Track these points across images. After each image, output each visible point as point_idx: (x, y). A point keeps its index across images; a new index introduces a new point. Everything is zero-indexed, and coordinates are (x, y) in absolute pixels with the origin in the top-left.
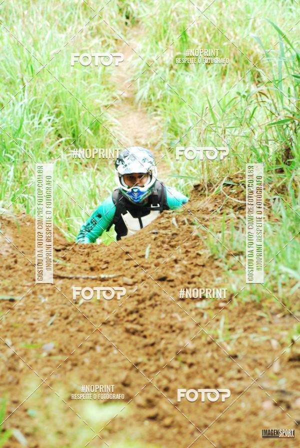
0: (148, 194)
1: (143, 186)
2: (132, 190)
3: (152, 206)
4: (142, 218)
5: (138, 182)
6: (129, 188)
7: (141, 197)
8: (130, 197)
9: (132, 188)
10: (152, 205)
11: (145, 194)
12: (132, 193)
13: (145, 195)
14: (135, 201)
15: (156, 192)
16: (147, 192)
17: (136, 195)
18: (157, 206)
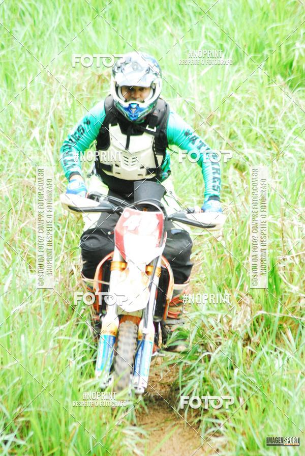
0: (148, 111)
1: (143, 102)
2: (130, 105)
3: (147, 128)
4: (132, 138)
5: (138, 96)
6: (126, 101)
7: (140, 114)
8: (126, 113)
9: (130, 102)
10: (148, 126)
11: (144, 111)
12: (129, 108)
13: (144, 113)
14: (131, 118)
15: (156, 113)
16: (147, 109)
17: (133, 111)
18: (153, 128)
